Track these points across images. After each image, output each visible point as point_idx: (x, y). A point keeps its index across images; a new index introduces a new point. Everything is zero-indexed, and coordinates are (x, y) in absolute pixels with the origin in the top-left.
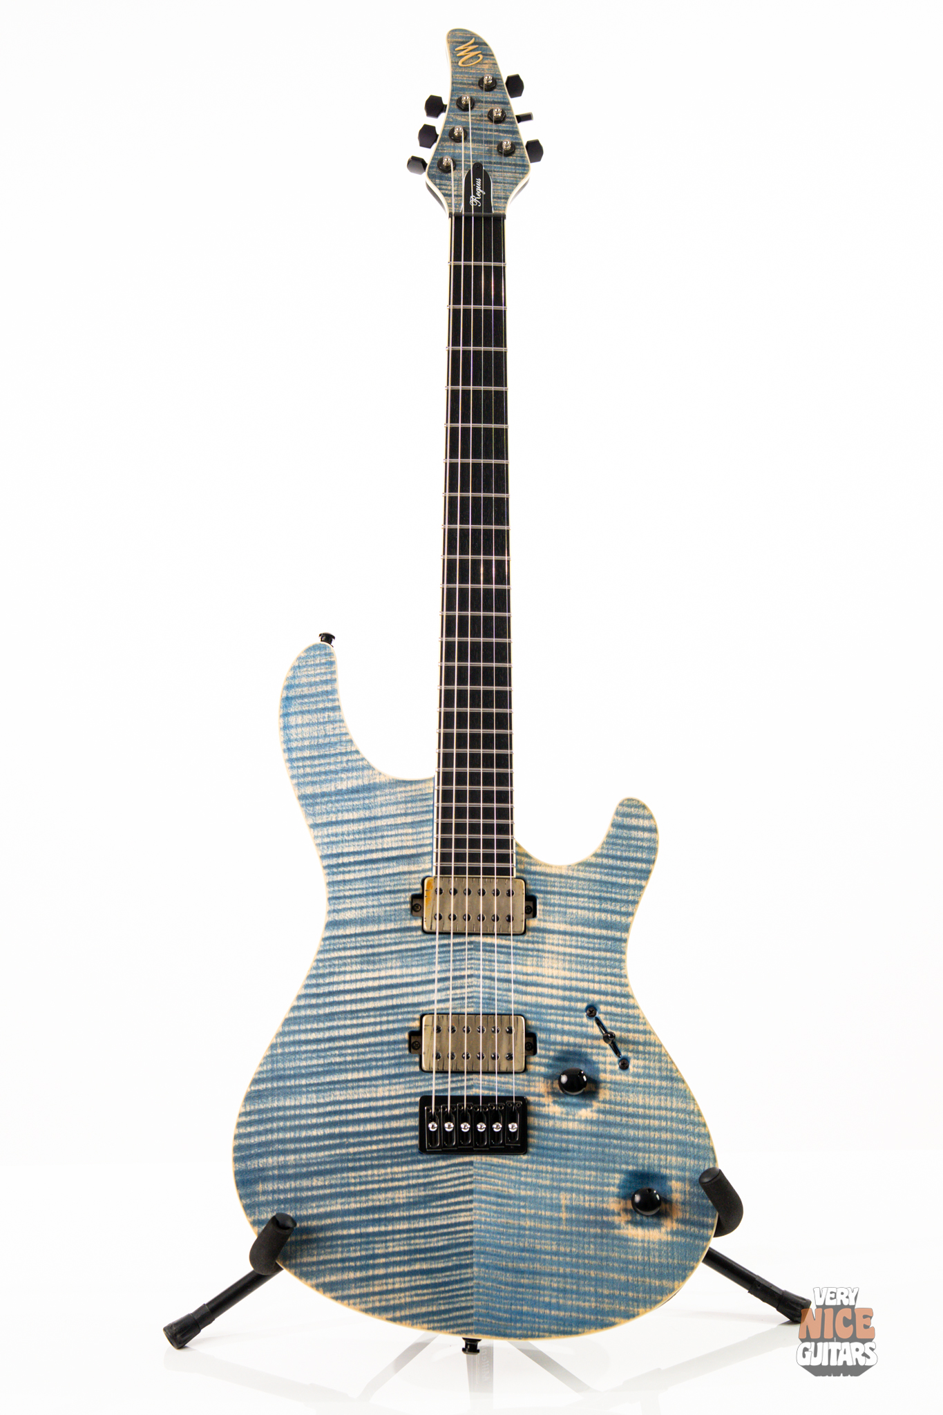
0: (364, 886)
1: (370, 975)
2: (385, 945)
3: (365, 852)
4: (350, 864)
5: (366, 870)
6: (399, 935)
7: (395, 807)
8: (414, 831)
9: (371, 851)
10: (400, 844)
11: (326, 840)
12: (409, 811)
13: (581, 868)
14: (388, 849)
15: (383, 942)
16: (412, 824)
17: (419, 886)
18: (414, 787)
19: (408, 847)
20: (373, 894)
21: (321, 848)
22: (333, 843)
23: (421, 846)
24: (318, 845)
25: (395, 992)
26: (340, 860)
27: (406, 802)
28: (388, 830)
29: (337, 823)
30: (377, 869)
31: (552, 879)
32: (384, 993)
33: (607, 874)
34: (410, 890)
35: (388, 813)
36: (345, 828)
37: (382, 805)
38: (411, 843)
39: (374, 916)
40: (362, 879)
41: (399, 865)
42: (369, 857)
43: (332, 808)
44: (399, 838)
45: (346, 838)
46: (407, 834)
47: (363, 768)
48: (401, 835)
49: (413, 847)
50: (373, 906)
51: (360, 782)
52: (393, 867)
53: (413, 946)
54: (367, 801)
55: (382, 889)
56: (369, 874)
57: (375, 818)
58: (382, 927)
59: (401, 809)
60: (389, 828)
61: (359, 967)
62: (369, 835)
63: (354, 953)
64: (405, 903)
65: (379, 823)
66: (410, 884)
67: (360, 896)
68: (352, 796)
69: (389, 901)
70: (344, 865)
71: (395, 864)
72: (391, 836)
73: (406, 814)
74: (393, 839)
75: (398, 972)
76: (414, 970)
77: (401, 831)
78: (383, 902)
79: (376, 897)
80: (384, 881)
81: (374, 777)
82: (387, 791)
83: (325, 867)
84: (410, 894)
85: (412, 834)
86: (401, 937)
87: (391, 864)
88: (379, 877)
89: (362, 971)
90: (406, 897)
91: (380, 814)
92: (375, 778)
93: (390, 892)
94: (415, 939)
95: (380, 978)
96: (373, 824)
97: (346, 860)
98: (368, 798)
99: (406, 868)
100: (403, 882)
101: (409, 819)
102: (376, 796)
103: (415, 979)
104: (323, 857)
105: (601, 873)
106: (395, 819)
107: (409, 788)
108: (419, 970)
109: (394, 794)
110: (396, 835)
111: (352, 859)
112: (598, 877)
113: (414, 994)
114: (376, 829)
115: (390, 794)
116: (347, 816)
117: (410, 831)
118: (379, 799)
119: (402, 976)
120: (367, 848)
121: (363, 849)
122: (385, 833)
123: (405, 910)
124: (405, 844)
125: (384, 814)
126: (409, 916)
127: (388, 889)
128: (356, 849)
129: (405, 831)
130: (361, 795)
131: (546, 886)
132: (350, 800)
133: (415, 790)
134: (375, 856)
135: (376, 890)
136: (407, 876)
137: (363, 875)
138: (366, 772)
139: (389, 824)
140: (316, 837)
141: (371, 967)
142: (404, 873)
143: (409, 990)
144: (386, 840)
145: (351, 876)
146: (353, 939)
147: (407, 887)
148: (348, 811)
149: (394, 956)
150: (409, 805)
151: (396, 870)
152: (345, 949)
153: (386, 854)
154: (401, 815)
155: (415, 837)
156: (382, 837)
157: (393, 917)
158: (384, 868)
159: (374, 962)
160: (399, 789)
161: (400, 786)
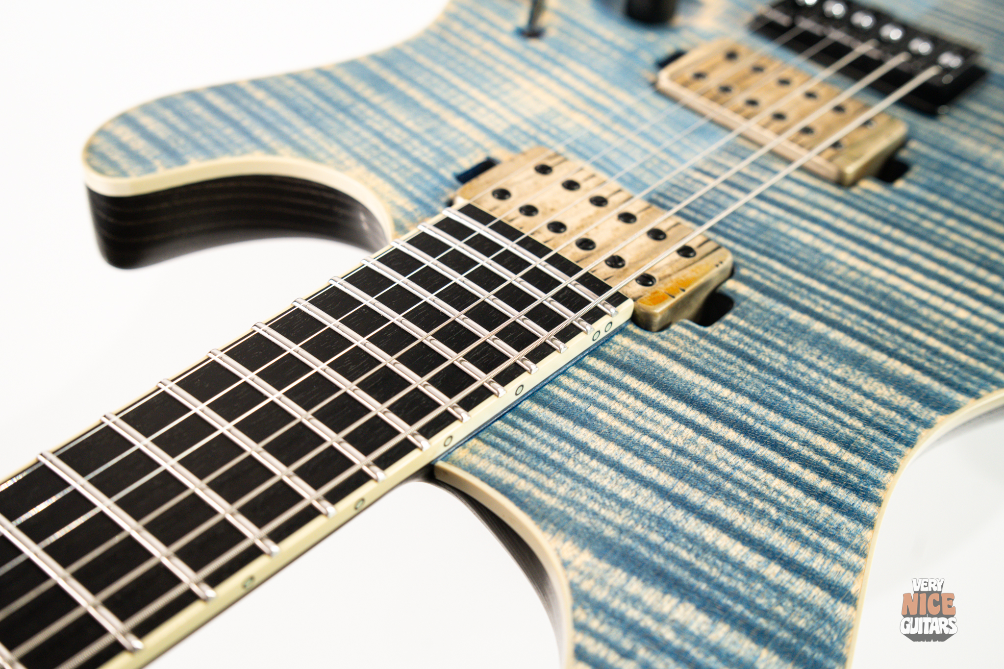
0: (802, 407)
1: (908, 287)
2: (836, 302)
3: (747, 455)
4: (806, 463)
5: (776, 428)
6: (792, 296)
7: (593, 478)
8: (592, 410)
9: (731, 447)
10: (650, 412)
11: (832, 546)
12: (567, 447)
13: (321, 155)
14: (689, 423)
15: (837, 308)
16: (586, 421)
17: (675, 327)
18: (509, 478)
19: (637, 395)
20: (795, 383)
21: (856, 541)
22: (817, 527)
23: (607, 378)
24: (861, 553)
25: (875, 240)
26: (824, 484)
27: (559, 467)
28: (655, 452)
29: (772, 554)
30: (746, 411)
31: (394, 175)
32: (899, 251)
33: (288, 124)
34: (703, 335)
35: (623, 480)
36: (760, 531)
37: (625, 504)
38: (623, 396)
39: (825, 352)
40: (800, 420)
41: (687, 383)
42: (747, 444)
43: (759, 593)
44: (640, 421)
45: (773, 511)
46: (617, 416)
47: (599, 608)
48: (631, 424)
49: (627, 389)
50: (811, 366)
51: (635, 586)
52: (703, 390)
53: (777, 266)
54: (655, 538)
55: (764, 375)
56: (773, 417)
57: (663, 493)
58: (819, 327)
59: (582, 465)
60: (649, 454)
61: (925, 311)
62: (711, 477)
63: (918, 335)
64: (733, 326)
65: (664, 480)
66: (693, 342)
67: (828, 399)
68: (684, 575)
69: (768, 350)
70: (823, 473)
71: (696, 391)
72: (656, 438)
73: (582, 447)
74: (659, 431)
75: (843, 256)
76: (807, 239)
77: (627, 431)
78: (783, 358)
79: (793, 374)
80: (747, 383)
81: (587, 570)
82: (583, 519)
83: (878, 501)
84: (708, 330)
85: (603, 407)
86: (790, 290)
87: (705, 396)
88: (753, 398)
89: (923, 303)
90: (722, 332)
91: (646, 492)
92: (587, 564)
93: (751, 360)
94: (763, 271)
95: (891, 272)
96: (681, 488)
97: (809, 477)
98: (643, 540)
99: (677, 369)
100: (706, 355)
101: (583, 435)
102: (621, 530)
103: (817, 228)
104: (868, 522)
105: (297, 131)
106: (616, 458)
107: (523, 486)
108: (794, 233)
109: (572, 502)
110: (645, 432)
111: (794, 468)
112: (309, 131)
113: (837, 215)
114: (681, 474)
115: (582, 508)
116: (737, 550)
117: (602, 416)
118: (619, 520)
119: (839, 247)
120: (734, 459)
121: (748, 466)
122: (667, 452)
123: (742, 316)
124: (639, 405)
125: (634, 486)
126: (744, 304)
127: (751, 368)
128: (760, 473)
129: (615, 423)
130: (659, 560)
131: (417, 175)
132: (698, 573)
133: (512, 471)
134: (731, 435)
135: (781, 383)
136: (686, 356)
137: (788, 425)
138: (601, 594)
139: (641, 461)
140: (856, 570)
141: (896, 295)
142: (688, 365)
143: (840, 224)
144: (679, 442)
145: (820, 441)
146: (903, 352)
147: (703, 342)
148: (724, 557)
149: (830, 278)
150: (556, 456)
151: (705, 382)
152: (936, 352)
153: (702, 419)
154: (594, 454)
155: (602, 399)
156: (680, 451)
157: (782, 325)
158: (728, 403)
159: (884, 296)
160: (551, 501)
161: (540, 503)
